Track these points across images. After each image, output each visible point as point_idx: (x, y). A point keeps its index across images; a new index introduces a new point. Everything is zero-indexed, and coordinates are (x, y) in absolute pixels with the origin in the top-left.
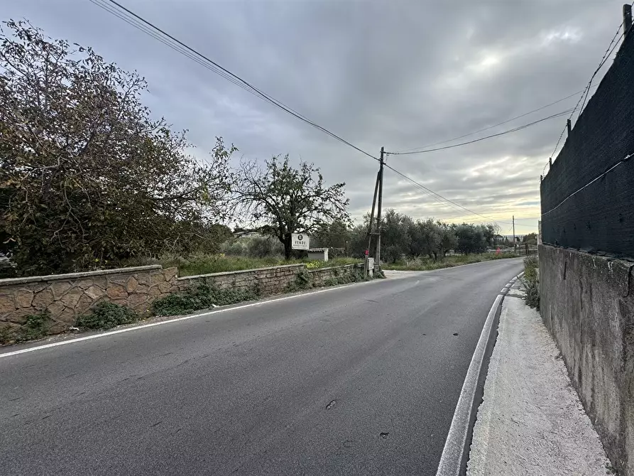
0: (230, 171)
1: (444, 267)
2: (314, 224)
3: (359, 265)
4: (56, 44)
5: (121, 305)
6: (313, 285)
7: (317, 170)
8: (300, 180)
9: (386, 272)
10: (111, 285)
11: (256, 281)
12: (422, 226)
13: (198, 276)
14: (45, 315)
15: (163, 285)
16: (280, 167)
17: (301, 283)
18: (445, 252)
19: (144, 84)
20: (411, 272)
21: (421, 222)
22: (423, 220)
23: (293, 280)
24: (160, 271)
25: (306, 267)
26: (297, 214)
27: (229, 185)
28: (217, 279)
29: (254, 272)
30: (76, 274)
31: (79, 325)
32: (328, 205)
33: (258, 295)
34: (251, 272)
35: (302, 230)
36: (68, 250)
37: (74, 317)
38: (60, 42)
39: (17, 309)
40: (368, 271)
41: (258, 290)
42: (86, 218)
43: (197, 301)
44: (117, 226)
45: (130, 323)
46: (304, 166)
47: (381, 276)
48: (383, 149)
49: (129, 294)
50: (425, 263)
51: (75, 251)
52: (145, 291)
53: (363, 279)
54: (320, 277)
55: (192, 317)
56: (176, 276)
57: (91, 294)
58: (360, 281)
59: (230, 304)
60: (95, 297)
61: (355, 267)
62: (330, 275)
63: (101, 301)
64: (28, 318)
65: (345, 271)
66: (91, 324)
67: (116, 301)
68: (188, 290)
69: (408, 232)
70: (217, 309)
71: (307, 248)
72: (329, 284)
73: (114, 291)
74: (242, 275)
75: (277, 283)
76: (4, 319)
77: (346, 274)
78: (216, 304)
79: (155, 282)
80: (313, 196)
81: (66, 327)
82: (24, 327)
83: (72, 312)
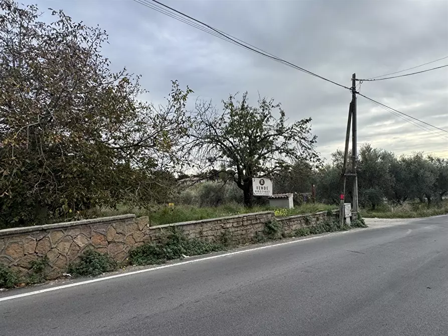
0: (187, 115)
1: (442, 214)
2: (276, 167)
3: (334, 211)
4: (28, 9)
5: (102, 254)
6: (283, 235)
7: (278, 105)
8: (259, 118)
9: (366, 220)
10: (93, 234)
11: (223, 231)
12: (408, 163)
13: (167, 225)
14: (45, 260)
15: (137, 234)
16: (237, 105)
17: (269, 233)
18: (442, 195)
19: (106, 37)
20: (398, 219)
21: (406, 157)
22: (409, 155)
23: (260, 229)
24: (134, 220)
25: (273, 215)
26: (257, 156)
27: (186, 129)
28: (184, 228)
29: (220, 220)
30: (67, 223)
31: (71, 271)
32: (292, 144)
33: (225, 246)
34: (217, 221)
35: (262, 174)
36: (46, 202)
37: (66, 264)
38: (31, 7)
39: (25, 255)
40: (345, 219)
41: (226, 240)
42: (59, 171)
43: (169, 250)
44: (85, 177)
45: (112, 271)
46: (264, 103)
47: (361, 225)
48: (354, 76)
49: (109, 243)
50: (416, 209)
51: (52, 202)
52: (121, 240)
53: (339, 228)
54: (289, 226)
55: (166, 266)
56: (148, 226)
57: (79, 243)
58: (335, 230)
59: (199, 254)
60: (82, 245)
61: (329, 214)
62: (301, 223)
63: (87, 249)
64: (33, 263)
65: (318, 219)
66: (81, 271)
67: (99, 249)
68: (158, 239)
69: (390, 171)
70: (187, 260)
71: (270, 194)
72: (300, 234)
73: (96, 240)
74: (209, 224)
75: (244, 232)
76: (16, 264)
77: (318, 222)
78: (186, 254)
79: (130, 232)
80: (274, 135)
81: (60, 273)
82: (30, 272)
83: (64, 258)
